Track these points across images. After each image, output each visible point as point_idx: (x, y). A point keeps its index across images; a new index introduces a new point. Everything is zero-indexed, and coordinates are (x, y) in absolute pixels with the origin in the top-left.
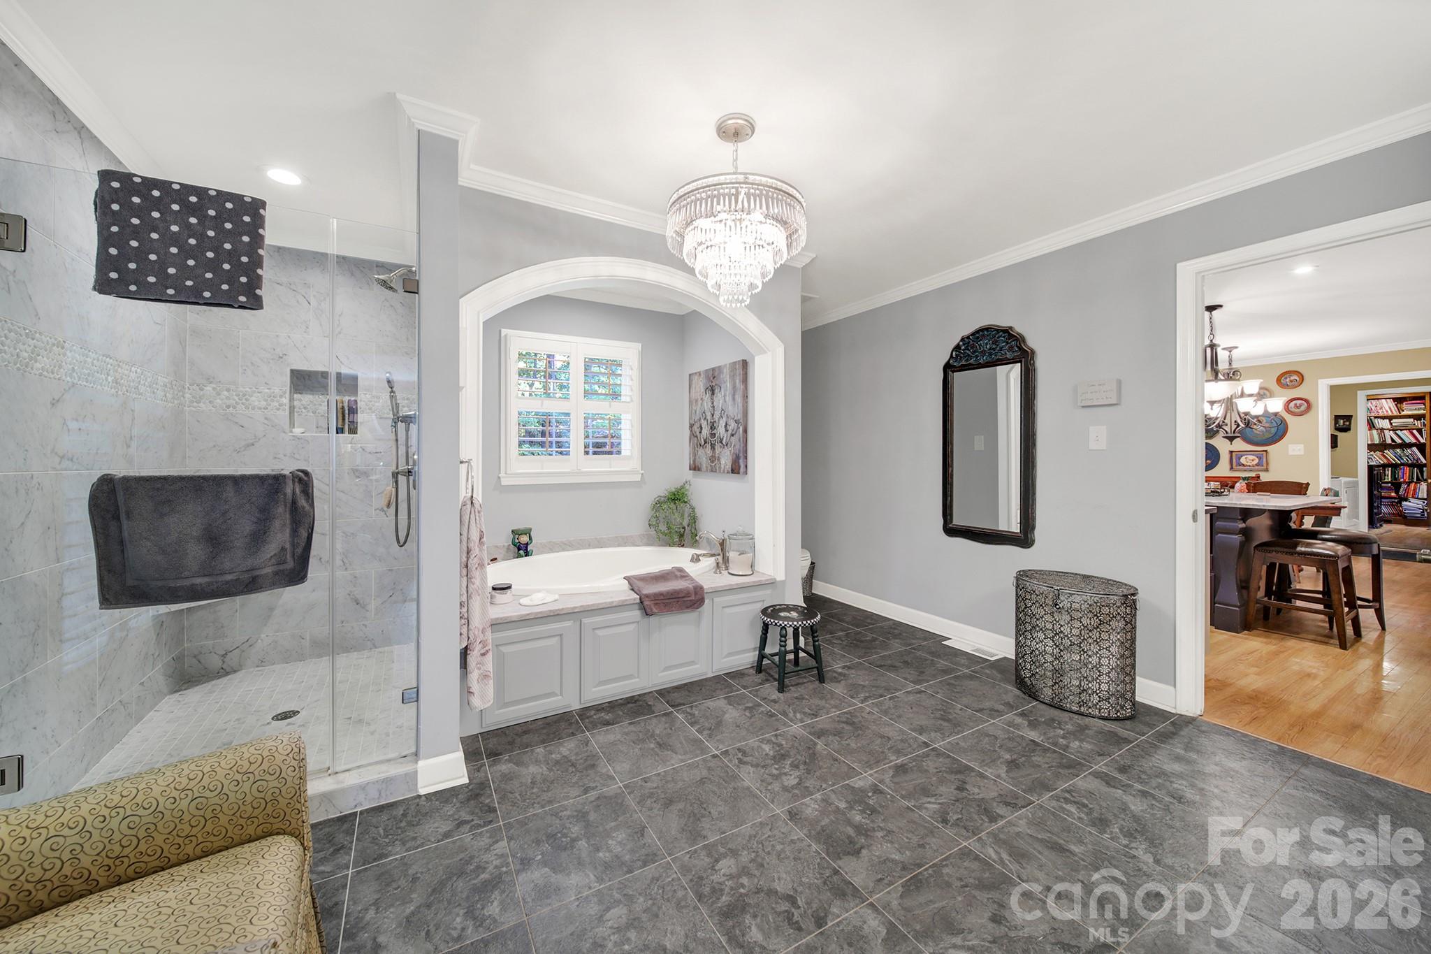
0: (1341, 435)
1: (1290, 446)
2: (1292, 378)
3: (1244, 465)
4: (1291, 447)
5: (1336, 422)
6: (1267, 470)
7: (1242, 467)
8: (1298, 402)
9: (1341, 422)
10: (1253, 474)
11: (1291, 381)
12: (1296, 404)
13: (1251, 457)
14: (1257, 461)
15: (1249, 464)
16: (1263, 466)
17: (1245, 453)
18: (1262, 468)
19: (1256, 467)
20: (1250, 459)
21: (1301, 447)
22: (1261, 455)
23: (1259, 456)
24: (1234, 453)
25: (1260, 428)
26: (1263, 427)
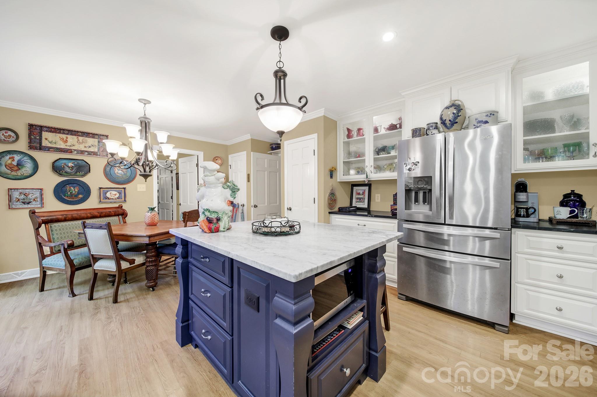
3: (109, 198)
4: (139, 186)
6: (126, 201)
7: (107, 200)
10: (117, 205)
14: (118, 195)
15: (112, 197)
16: (122, 199)
17: (110, 189)
18: (121, 200)
19: (118, 200)
20: (113, 194)
21: (144, 186)
22: (121, 191)
23: (119, 191)
24: (102, 189)
25: (120, 172)
26: (122, 171)
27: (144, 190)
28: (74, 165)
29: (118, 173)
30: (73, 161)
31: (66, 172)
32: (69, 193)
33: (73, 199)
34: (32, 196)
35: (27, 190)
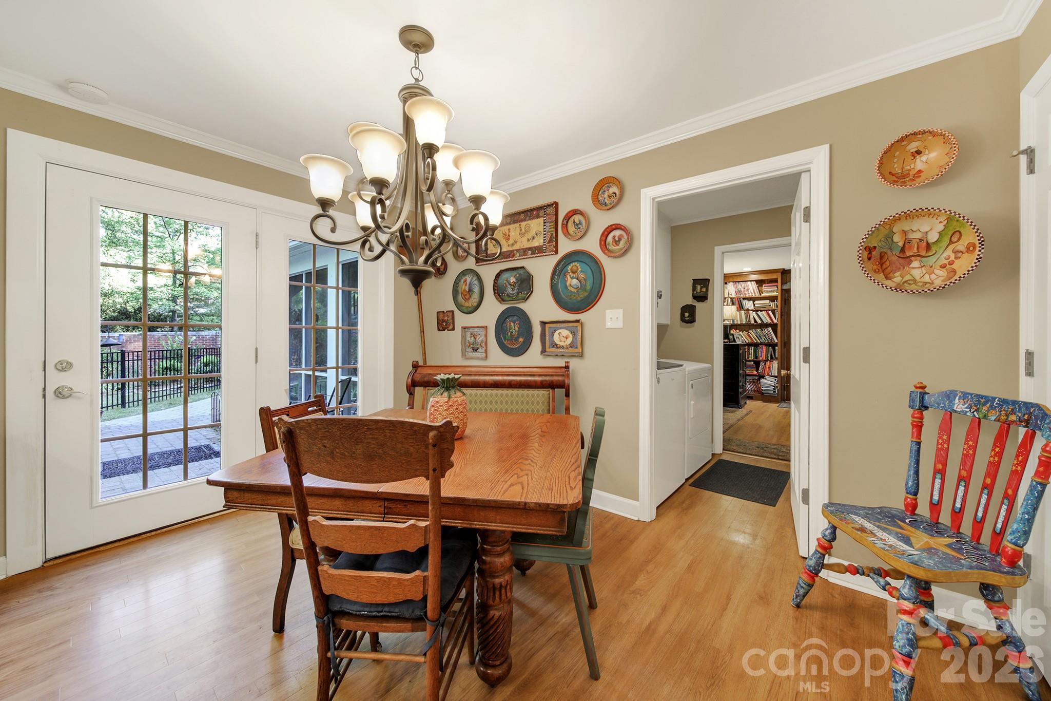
0: (699, 305)
1: (608, 312)
2: (612, 190)
4: (609, 314)
5: (694, 288)
6: (581, 355)
7: (554, 350)
8: (617, 233)
9: (699, 287)
10: (561, 363)
11: (609, 197)
12: (614, 237)
13: (565, 332)
14: (571, 339)
15: (562, 344)
16: (577, 348)
17: (558, 325)
18: (576, 350)
19: (570, 350)
20: (563, 337)
21: (619, 313)
22: (576, 327)
23: (573, 330)
24: (546, 325)
25: (575, 282)
26: (577, 279)
27: (620, 324)
28: (516, 280)
29: (571, 285)
30: (515, 273)
31: (508, 296)
32: (509, 334)
33: (513, 344)
34: (480, 339)
35: (476, 330)
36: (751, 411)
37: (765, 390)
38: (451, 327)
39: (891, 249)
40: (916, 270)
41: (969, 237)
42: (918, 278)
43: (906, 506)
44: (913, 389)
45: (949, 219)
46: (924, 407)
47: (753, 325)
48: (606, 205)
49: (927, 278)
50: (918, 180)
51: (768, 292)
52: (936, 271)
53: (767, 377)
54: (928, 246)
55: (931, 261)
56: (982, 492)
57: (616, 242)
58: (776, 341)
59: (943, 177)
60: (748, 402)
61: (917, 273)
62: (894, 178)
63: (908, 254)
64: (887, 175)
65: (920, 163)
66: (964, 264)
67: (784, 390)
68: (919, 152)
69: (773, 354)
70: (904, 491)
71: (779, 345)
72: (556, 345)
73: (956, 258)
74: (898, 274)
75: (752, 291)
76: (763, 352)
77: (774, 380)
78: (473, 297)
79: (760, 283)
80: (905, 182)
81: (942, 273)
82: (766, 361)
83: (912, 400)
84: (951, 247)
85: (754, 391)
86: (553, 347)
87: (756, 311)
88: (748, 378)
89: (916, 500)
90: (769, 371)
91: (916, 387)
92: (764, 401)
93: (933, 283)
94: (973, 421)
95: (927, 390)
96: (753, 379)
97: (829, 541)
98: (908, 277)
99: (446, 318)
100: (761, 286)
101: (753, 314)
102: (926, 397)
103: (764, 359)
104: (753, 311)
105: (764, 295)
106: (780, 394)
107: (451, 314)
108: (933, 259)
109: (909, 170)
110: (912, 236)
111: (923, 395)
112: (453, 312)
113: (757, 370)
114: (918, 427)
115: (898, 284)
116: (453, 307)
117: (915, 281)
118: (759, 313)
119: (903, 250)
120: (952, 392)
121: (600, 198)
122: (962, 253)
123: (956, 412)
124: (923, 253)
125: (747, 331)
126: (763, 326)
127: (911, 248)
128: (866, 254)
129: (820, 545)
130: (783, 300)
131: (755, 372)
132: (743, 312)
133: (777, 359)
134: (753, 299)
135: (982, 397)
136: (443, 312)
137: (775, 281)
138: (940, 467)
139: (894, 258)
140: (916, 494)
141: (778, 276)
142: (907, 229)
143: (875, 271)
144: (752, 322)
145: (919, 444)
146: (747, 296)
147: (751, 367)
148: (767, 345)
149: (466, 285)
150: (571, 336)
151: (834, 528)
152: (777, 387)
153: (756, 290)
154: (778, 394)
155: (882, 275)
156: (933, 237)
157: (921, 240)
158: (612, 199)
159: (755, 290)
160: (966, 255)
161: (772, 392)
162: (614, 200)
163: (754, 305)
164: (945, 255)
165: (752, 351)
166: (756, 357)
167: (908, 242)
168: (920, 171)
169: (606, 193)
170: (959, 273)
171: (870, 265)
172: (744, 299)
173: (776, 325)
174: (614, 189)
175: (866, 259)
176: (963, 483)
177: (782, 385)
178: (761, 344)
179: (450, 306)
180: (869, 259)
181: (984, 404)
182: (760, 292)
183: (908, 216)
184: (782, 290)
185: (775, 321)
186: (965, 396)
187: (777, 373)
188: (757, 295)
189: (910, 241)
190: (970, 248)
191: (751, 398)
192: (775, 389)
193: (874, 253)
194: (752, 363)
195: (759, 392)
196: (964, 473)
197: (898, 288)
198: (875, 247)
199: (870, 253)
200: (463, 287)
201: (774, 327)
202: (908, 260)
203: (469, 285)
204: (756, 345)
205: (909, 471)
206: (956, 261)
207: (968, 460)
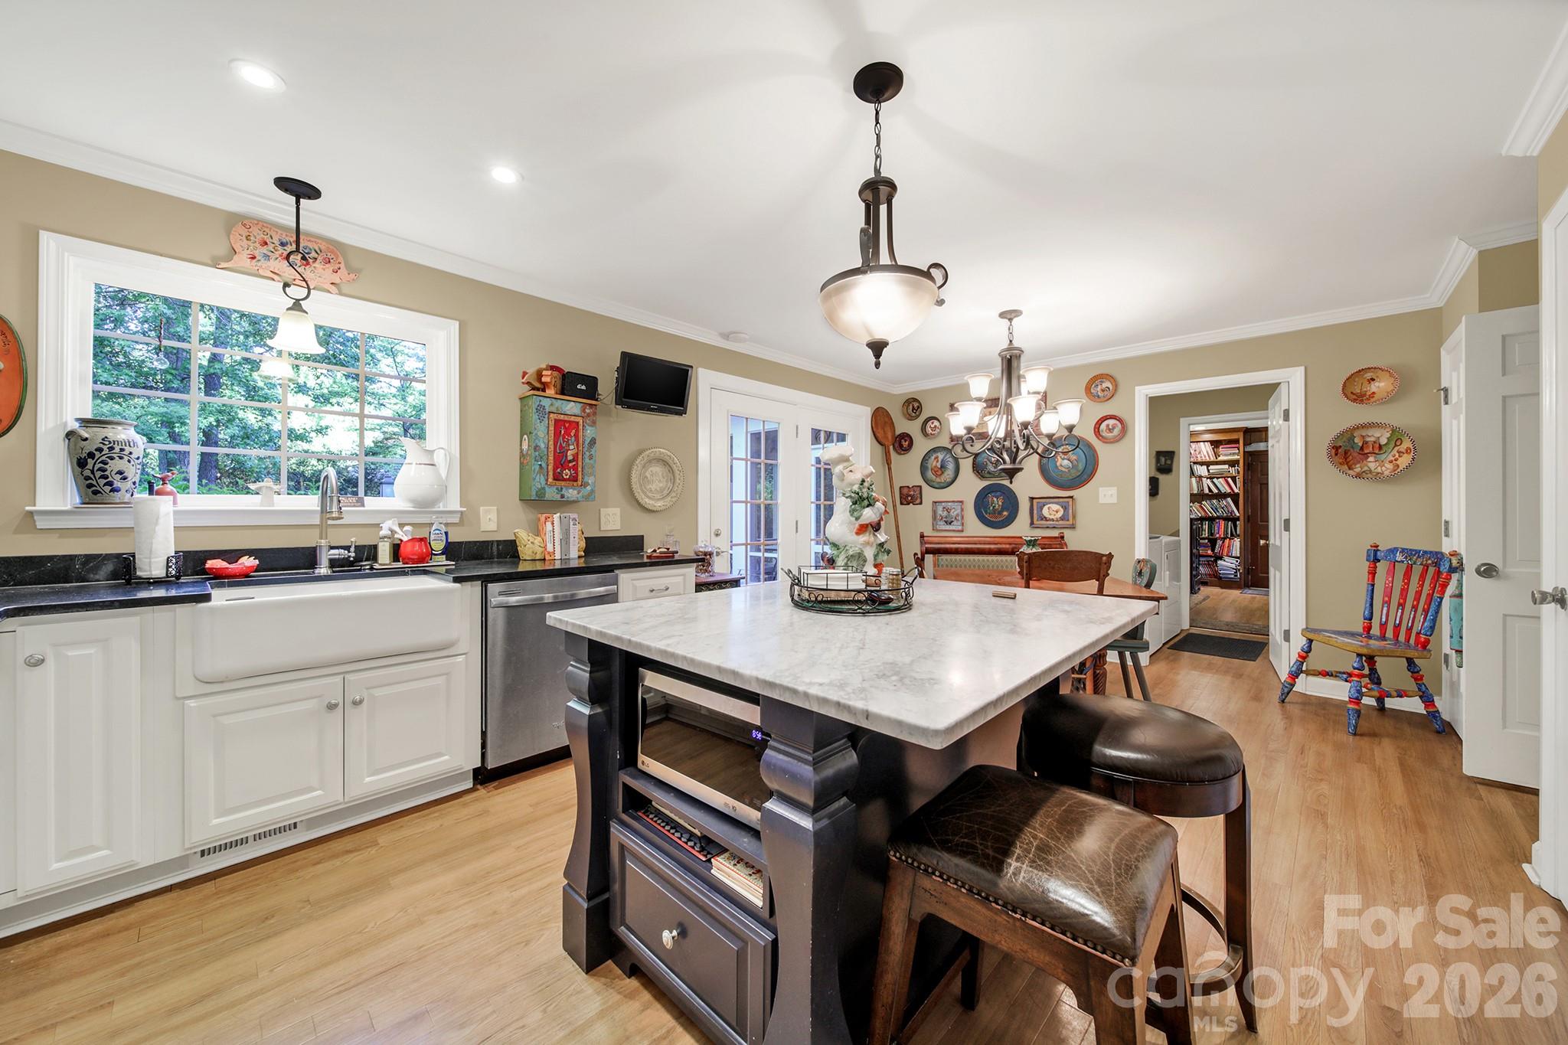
0: (1162, 478)
1: (1101, 489)
2: (1104, 385)
3: (1046, 519)
4: (1102, 491)
5: (1158, 460)
6: (1073, 527)
7: (1043, 522)
8: (1111, 422)
9: (1163, 459)
10: (1055, 533)
11: (1103, 391)
12: (1108, 426)
13: (1055, 507)
14: (1061, 512)
15: (1051, 517)
16: (1068, 520)
17: (1048, 500)
18: (1067, 523)
19: (1061, 522)
20: (1054, 510)
21: (1113, 491)
22: (1067, 504)
23: (1064, 504)
24: (1034, 500)
25: (1066, 462)
26: (1069, 460)
27: (1114, 500)
31: (989, 473)
32: (991, 508)
33: (996, 518)
34: (953, 513)
35: (950, 504)
36: (1208, 597)
37: (1223, 574)
38: (918, 501)
39: (1353, 447)
40: (1371, 463)
41: (1407, 444)
42: (1373, 469)
43: (1364, 628)
44: (1370, 548)
45: (1393, 431)
46: (1376, 560)
47: (1207, 494)
48: (1098, 396)
49: (1379, 470)
50: (1372, 400)
51: (1226, 455)
52: (1386, 465)
53: (1226, 558)
54: (1380, 448)
55: (1383, 457)
56: (1411, 610)
57: (1110, 430)
58: (1238, 515)
59: (1390, 399)
60: (1202, 588)
61: (1372, 466)
62: (1355, 397)
63: (1366, 451)
64: (1349, 395)
65: (1374, 387)
66: (1404, 461)
67: (1248, 574)
68: (1373, 380)
69: (1233, 530)
70: (1363, 619)
71: (1242, 518)
72: (1045, 517)
73: (1399, 456)
74: (1358, 466)
75: (1206, 454)
76: (1221, 528)
77: (1235, 562)
78: (946, 474)
79: (1215, 444)
80: (1362, 401)
81: (1390, 466)
82: (1225, 538)
83: (1368, 556)
84: (1396, 448)
85: (1210, 575)
86: (1042, 519)
87: (1211, 478)
88: (1201, 559)
89: (1371, 623)
90: (1228, 552)
91: (1371, 546)
92: (1222, 588)
93: (1383, 474)
94: (1408, 566)
95: (1379, 548)
96: (1207, 561)
97: (1307, 652)
98: (1366, 468)
99: (912, 493)
100: (1217, 447)
101: (1207, 482)
102: (1379, 553)
103: (1222, 536)
104: (1207, 478)
105: (1221, 458)
106: (1243, 579)
107: (919, 489)
108: (1384, 456)
109: (1366, 391)
110: (1368, 439)
111: (1376, 552)
112: (920, 487)
113: (1213, 550)
114: (1373, 573)
115: (1358, 473)
116: (920, 482)
117: (1370, 471)
118: (1215, 480)
119: (1362, 448)
120: (1395, 548)
121: (1092, 391)
122: (1403, 453)
123: (1397, 561)
124: (1377, 452)
125: (1200, 503)
126: (1221, 496)
127: (1368, 447)
128: (1333, 451)
129: (1300, 656)
130: (1246, 464)
131: (1209, 552)
132: (1194, 479)
133: (1239, 536)
134: (1208, 464)
135: (1414, 550)
136: (908, 487)
137: (1237, 441)
138: (1387, 599)
139: (1355, 454)
140: (1371, 619)
141: (1240, 436)
142: (1364, 434)
143: (1341, 464)
144: (1206, 491)
145: (1373, 585)
146: (1199, 460)
147: (1205, 546)
148: (1226, 519)
149: (937, 461)
150: (1062, 510)
151: (1310, 641)
152: (1239, 570)
153: (1211, 453)
154: (1240, 578)
155: (1346, 466)
156: (1383, 441)
157: (1375, 442)
158: (1106, 393)
159: (1209, 452)
160: (1405, 455)
161: (1233, 576)
162: (1108, 394)
163: (1208, 471)
164: (1392, 453)
165: (1206, 527)
166: (1212, 534)
167: (1365, 443)
168: (1374, 393)
169: (1099, 387)
170: (1401, 468)
171: (1337, 459)
172: (1194, 463)
173: (1238, 494)
174: (1107, 384)
175: (1333, 454)
176: (1401, 608)
177: (1245, 568)
178: (1218, 518)
179: (916, 479)
180: (1336, 455)
181: (1415, 555)
182: (1217, 455)
183: (1364, 426)
184: (1244, 452)
185: (1236, 491)
186: (1403, 551)
187: (1238, 552)
188: (1213, 459)
189: (1367, 443)
190: (1408, 451)
191: (1205, 584)
192: (1236, 572)
193: (1340, 451)
194: (1207, 541)
195: (1216, 577)
196: (1401, 601)
197: (1358, 476)
198: (1341, 446)
199: (1337, 450)
200: (933, 463)
201: (1235, 497)
202: (1366, 455)
203: (942, 462)
204: (1211, 520)
205: (1366, 604)
206: (1400, 459)
207: (1404, 592)
